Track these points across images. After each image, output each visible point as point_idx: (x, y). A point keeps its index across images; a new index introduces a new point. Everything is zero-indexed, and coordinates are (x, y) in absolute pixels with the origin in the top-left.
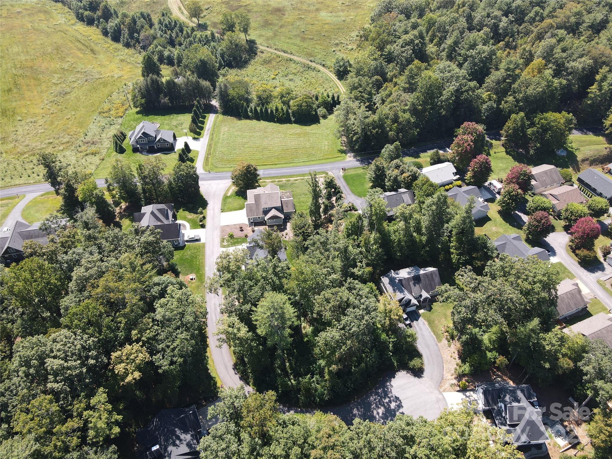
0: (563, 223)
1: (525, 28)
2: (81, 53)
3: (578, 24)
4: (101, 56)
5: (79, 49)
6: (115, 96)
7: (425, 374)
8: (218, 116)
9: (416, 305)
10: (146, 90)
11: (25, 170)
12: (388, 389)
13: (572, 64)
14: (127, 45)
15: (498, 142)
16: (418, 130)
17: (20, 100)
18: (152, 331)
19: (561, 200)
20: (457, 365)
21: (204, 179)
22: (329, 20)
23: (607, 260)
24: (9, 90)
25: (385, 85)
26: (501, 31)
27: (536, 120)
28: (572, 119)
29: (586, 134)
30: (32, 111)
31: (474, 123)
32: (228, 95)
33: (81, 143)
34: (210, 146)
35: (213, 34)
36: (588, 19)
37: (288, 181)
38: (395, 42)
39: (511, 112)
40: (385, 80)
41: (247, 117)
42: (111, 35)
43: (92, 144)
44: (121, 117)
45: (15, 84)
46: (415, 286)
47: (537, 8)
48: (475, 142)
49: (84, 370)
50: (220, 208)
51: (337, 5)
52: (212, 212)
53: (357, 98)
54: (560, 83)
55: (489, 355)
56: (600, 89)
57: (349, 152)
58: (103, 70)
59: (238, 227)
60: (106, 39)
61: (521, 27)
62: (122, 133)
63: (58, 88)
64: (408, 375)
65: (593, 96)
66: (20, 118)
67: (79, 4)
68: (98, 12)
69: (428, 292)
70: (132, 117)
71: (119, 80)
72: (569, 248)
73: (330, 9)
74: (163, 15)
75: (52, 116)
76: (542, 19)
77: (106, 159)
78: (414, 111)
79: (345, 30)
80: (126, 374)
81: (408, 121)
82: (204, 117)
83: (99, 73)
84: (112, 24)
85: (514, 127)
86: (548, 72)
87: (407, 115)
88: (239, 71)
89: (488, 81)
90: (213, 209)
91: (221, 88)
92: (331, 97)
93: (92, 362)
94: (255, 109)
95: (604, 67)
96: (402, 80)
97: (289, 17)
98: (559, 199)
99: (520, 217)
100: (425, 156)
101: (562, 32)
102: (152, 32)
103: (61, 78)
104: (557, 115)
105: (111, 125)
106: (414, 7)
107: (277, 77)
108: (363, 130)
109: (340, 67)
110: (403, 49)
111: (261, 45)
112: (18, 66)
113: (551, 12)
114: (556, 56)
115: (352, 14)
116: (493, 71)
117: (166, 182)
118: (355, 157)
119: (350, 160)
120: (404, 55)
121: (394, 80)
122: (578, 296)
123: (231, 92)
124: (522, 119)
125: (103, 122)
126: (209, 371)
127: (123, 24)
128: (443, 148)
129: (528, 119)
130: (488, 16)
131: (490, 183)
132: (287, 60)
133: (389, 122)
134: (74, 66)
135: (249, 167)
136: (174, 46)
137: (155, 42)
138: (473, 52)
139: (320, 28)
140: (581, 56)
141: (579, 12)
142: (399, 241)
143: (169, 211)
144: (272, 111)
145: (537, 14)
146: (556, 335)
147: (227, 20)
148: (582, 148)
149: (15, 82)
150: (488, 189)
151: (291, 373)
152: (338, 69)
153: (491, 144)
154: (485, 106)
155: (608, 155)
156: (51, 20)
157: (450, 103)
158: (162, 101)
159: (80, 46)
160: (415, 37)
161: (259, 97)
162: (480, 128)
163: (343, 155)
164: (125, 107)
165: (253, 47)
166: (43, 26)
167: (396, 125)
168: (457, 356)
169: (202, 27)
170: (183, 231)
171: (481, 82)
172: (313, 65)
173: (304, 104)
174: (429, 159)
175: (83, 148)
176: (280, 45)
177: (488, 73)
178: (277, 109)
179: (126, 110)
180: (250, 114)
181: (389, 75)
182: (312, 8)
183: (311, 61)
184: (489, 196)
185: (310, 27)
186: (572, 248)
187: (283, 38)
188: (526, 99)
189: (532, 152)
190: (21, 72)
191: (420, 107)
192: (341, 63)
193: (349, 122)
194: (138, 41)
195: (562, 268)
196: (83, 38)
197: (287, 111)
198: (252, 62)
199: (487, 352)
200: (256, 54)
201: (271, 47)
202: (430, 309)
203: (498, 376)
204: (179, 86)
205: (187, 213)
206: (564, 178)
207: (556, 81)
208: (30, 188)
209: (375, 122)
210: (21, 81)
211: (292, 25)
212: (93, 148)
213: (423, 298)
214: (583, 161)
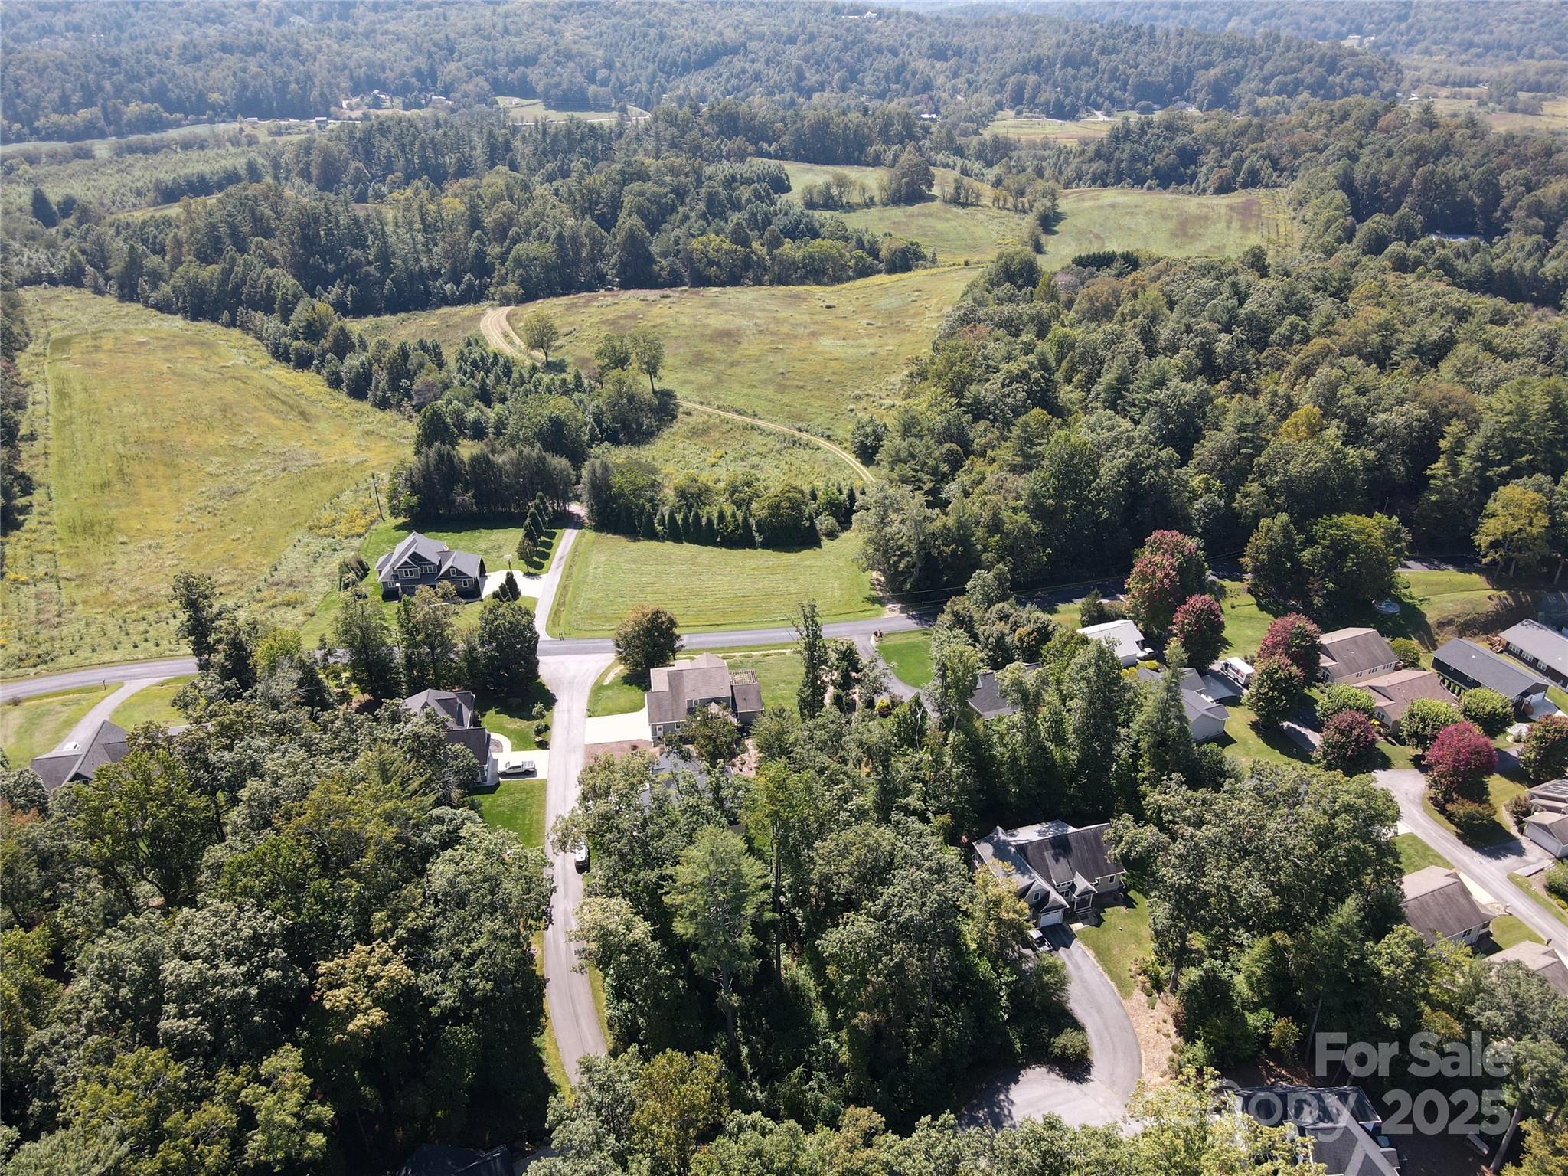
0: (1411, 751)
1: (1272, 355)
2: (278, 418)
3: (1387, 350)
4: (323, 426)
5: (274, 412)
6: (347, 497)
7: (1095, 1073)
8: (584, 534)
9: (1062, 906)
10: (424, 477)
11: (127, 634)
12: (1001, 1109)
13: (1382, 417)
14: (383, 404)
15: (1237, 585)
16: (1049, 551)
17: (128, 505)
18: (422, 917)
19: (1397, 699)
20: (1174, 1049)
21: (547, 653)
22: (839, 352)
23: (1526, 832)
24: (106, 485)
25: (968, 462)
26: (1219, 361)
27: (1319, 530)
28: (1398, 530)
29: (1439, 568)
30: (153, 525)
31: (1175, 533)
32: (610, 487)
33: (262, 585)
34: (563, 589)
35: (578, 377)
36: (1408, 339)
37: (747, 657)
38: (988, 380)
39: (1257, 517)
40: (968, 453)
41: (653, 536)
42: (348, 386)
43: (290, 585)
44: (360, 536)
45: (121, 471)
46: (1057, 861)
47: (1293, 318)
48: (1181, 570)
49: (254, 991)
50: (585, 706)
51: (856, 326)
52: (566, 716)
53: (904, 480)
54: (1363, 458)
55: (1252, 1019)
56: (1455, 469)
57: (889, 601)
58: (323, 450)
59: (627, 747)
60: (335, 393)
61: (1264, 354)
62: (360, 563)
63: (220, 484)
64: (1053, 1076)
65: (1439, 483)
66: (124, 539)
67: (283, 327)
68: (323, 341)
69: (1090, 880)
70: (385, 537)
71: (359, 467)
72: (1430, 804)
73: (842, 333)
74: (469, 344)
75: (200, 535)
76: (1307, 339)
77: (318, 614)
78: (1037, 510)
79: (877, 371)
80: (351, 1012)
81: (1025, 531)
82: (553, 536)
83: (316, 455)
84: (353, 361)
85: (1270, 546)
86: (1333, 432)
87: (1022, 517)
88: (635, 450)
89: (1201, 451)
90: (569, 711)
91: (594, 472)
92: (846, 492)
93: (272, 974)
94: (672, 517)
95: (1454, 421)
96: (1006, 453)
97: (750, 347)
98: (1392, 695)
99: (1304, 737)
100: (1069, 611)
101: (1353, 362)
102: (443, 375)
103: (227, 464)
104: (1364, 520)
105: (335, 550)
106: (1025, 318)
107: (722, 462)
108: (922, 545)
109: (867, 436)
110: (1006, 390)
111: (686, 399)
112: (132, 440)
113: (1325, 325)
114: (1345, 401)
115: (891, 341)
116: (1208, 433)
117: (462, 646)
118: (902, 610)
119: (893, 617)
120: (1009, 400)
121: (989, 453)
122: (1462, 901)
123: (616, 480)
124: (1285, 530)
125: (316, 545)
126: (545, 1069)
127: (379, 361)
128: (1110, 595)
129: (1300, 530)
130: (1188, 329)
131: (1226, 665)
132: (745, 428)
133: (980, 532)
134: (259, 441)
135: (656, 614)
136: (488, 403)
137: (448, 393)
138: (1160, 395)
139: (819, 368)
140: (1401, 402)
141: (1387, 322)
142: (1014, 759)
143: (464, 708)
144: (710, 521)
145: (1294, 328)
146: (1403, 936)
147: (613, 347)
148: (1433, 598)
149: (121, 470)
150: (1221, 678)
151: (754, 1075)
152: (862, 442)
153: (1222, 588)
154: (1198, 505)
155: (1497, 613)
156: (216, 358)
157: (1117, 492)
158: (458, 500)
159: (275, 404)
160: (1032, 367)
161: (682, 493)
162: (1192, 543)
163: (877, 606)
164: (369, 518)
165: (667, 404)
166: (196, 369)
167: (997, 537)
168: (1172, 1029)
169: (557, 367)
170: (494, 755)
171: (1185, 457)
172: (805, 437)
173: (785, 504)
174: (1078, 616)
175: (266, 593)
176: (729, 400)
177: (1198, 436)
178: (721, 516)
179: (372, 522)
180: (659, 528)
181: (978, 443)
182: (801, 330)
183: (800, 430)
184: (1227, 693)
185: (798, 364)
186: (1436, 804)
187: (736, 387)
188: (1290, 487)
189: (1317, 601)
190: (136, 450)
191: (1050, 502)
192: (869, 429)
193: (888, 529)
194: (408, 395)
195: (1419, 847)
196: (284, 391)
197: (745, 520)
198: (666, 433)
199: (1247, 1014)
200: (674, 417)
201: (709, 404)
202: (1098, 922)
203: (1282, 1078)
204: (499, 467)
205: (505, 718)
206: (1404, 657)
207: (1350, 451)
208: (137, 669)
209: (949, 529)
210: (135, 468)
211: (758, 361)
212: (291, 594)
213: (1077, 892)
214: (1441, 625)
